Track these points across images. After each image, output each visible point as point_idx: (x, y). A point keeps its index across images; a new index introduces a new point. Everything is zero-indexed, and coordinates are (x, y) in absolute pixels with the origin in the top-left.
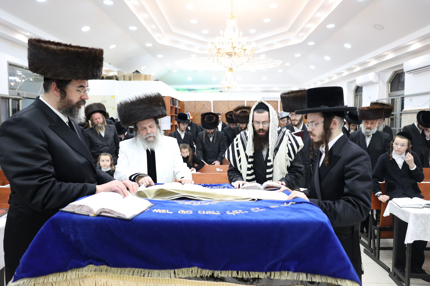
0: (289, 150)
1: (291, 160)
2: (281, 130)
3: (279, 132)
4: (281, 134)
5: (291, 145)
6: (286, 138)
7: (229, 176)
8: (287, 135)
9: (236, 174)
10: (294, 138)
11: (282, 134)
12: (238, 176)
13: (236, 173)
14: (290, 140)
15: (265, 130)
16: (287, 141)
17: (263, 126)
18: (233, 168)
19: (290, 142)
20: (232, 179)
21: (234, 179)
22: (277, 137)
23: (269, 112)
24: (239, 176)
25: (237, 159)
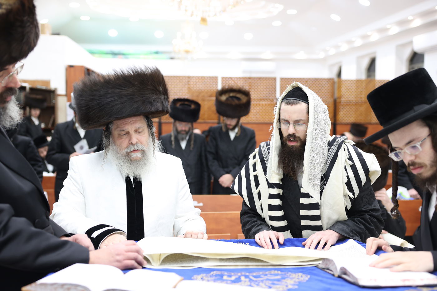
0: (348, 177)
1: (352, 196)
2: (334, 140)
3: (330, 144)
4: (334, 147)
5: (354, 167)
6: (342, 156)
7: (244, 225)
8: (346, 149)
9: (255, 219)
10: (360, 156)
11: (337, 147)
12: (259, 222)
13: (254, 217)
14: (350, 158)
15: (299, 138)
16: (346, 161)
17: (296, 130)
18: (249, 209)
19: (351, 163)
20: (250, 230)
21: (254, 230)
22: (326, 152)
23: (308, 104)
24: (262, 222)
25: (255, 191)
